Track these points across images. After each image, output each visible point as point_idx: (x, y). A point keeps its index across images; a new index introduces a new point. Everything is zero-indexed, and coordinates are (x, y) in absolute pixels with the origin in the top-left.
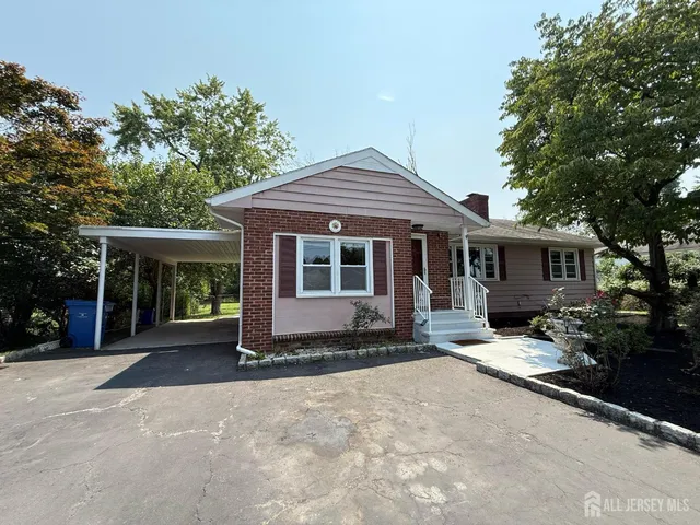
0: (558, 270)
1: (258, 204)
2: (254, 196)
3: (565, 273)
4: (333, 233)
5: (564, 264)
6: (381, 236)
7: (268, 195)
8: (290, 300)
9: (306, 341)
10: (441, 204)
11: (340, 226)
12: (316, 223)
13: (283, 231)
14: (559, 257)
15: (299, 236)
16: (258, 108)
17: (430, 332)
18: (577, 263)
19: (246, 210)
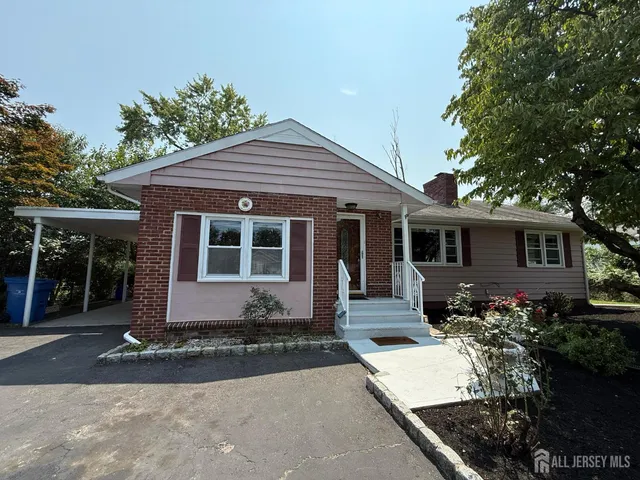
0: (537, 256)
1: (158, 181)
2: (153, 173)
3: (544, 258)
4: (243, 213)
5: (544, 249)
6: (299, 216)
7: (170, 172)
8: (190, 285)
9: (205, 330)
10: (374, 180)
11: (251, 203)
12: (224, 201)
13: (185, 210)
14: (537, 241)
15: (204, 216)
16: (241, 102)
17: (347, 326)
18: (561, 248)
19: (144, 187)
